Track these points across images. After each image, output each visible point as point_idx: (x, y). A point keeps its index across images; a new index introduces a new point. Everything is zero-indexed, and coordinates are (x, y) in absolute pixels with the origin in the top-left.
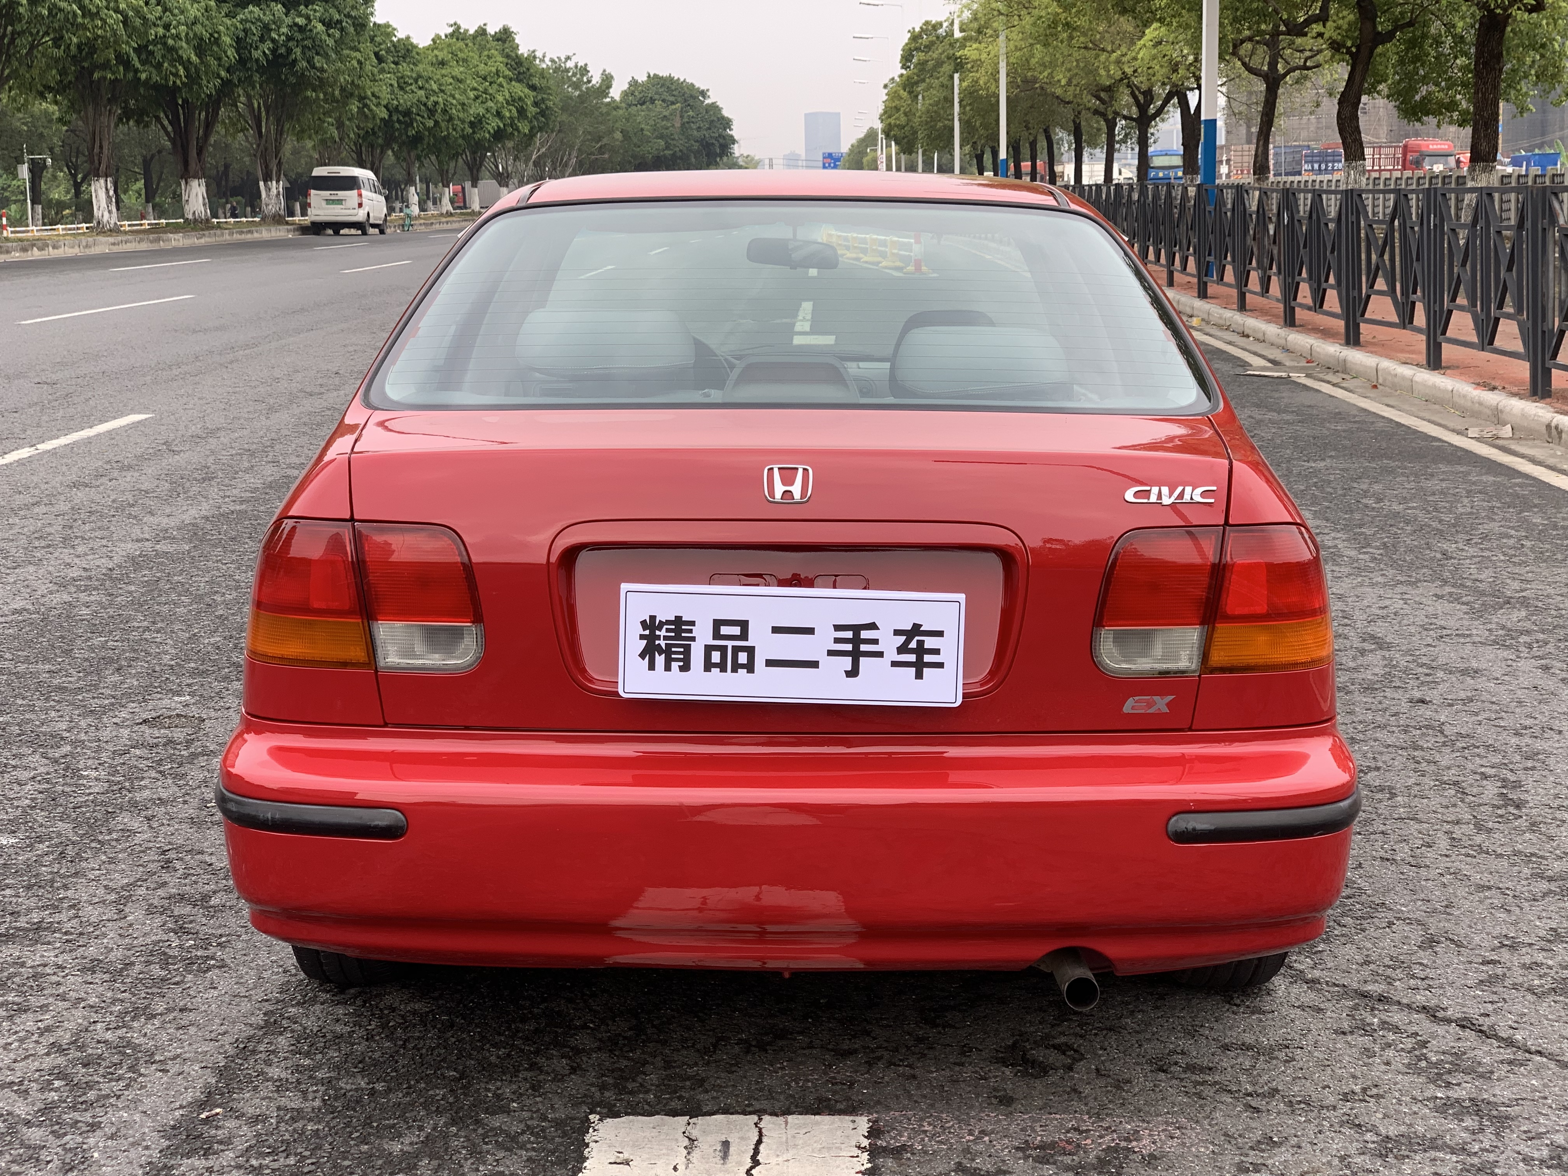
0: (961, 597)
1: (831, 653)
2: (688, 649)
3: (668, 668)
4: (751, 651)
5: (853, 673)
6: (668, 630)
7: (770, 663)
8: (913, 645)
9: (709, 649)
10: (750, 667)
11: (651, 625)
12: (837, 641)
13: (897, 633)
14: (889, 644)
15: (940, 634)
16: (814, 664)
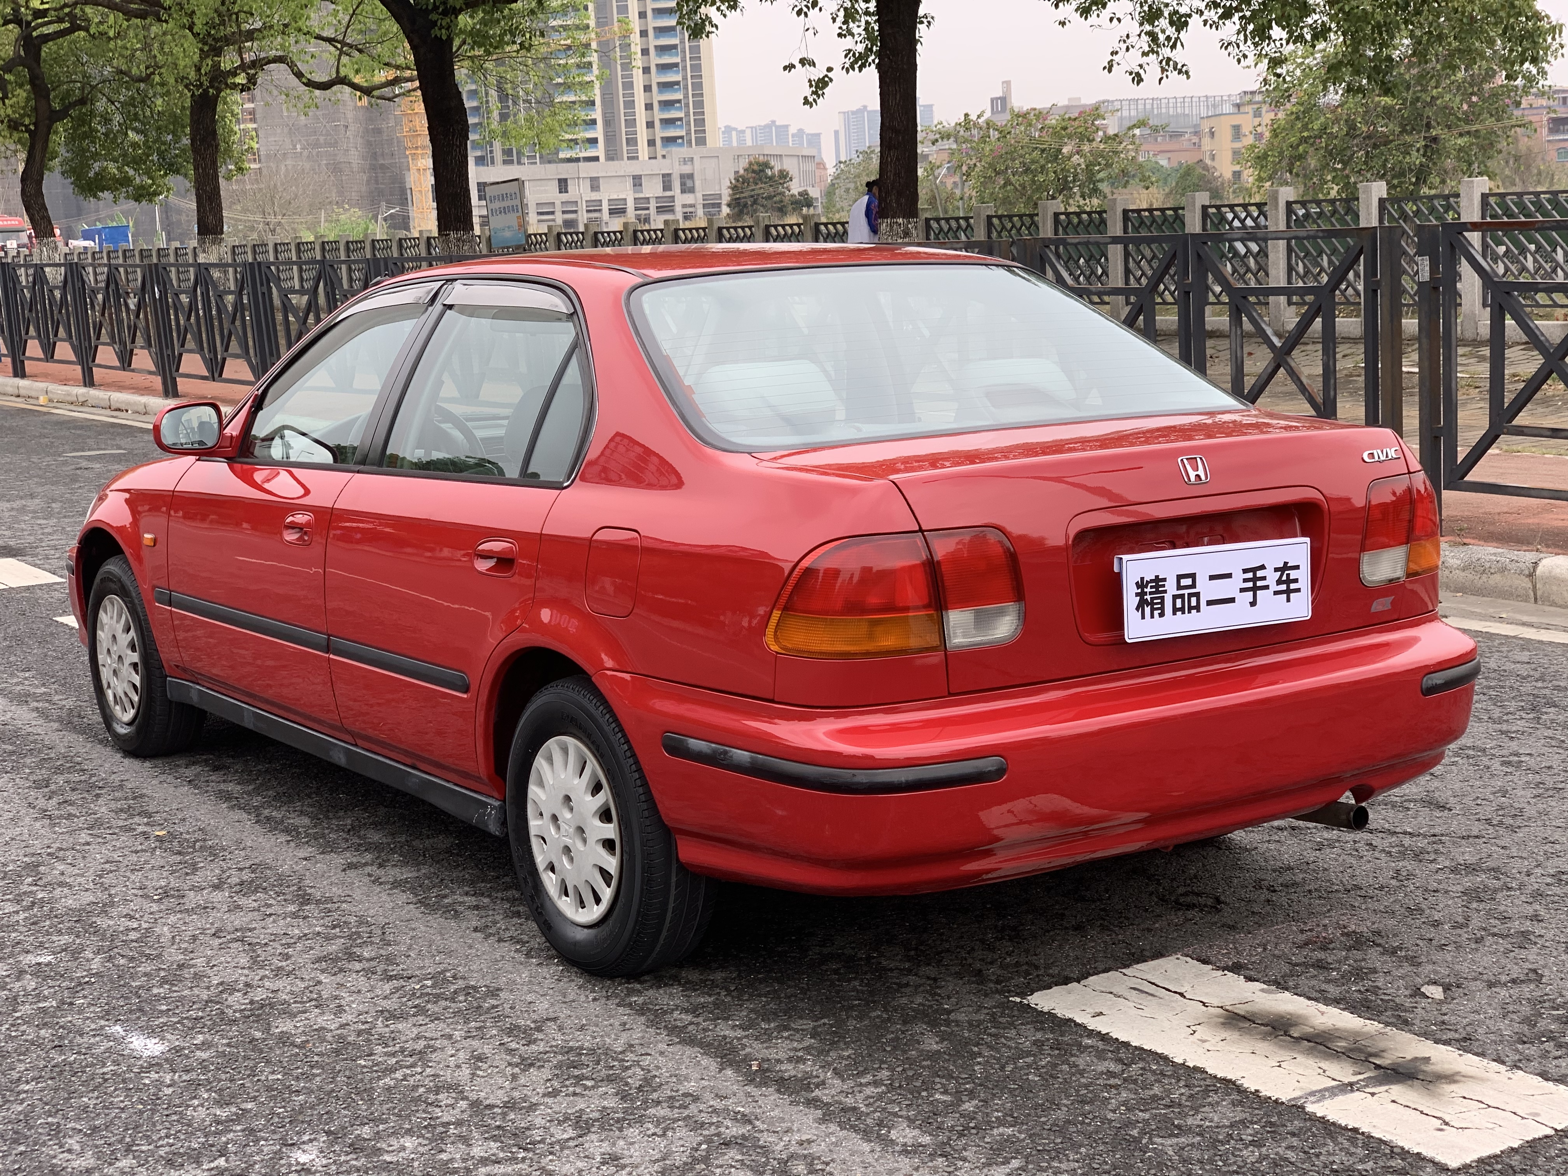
0: (1308, 540)
1: (1242, 590)
2: (1162, 598)
3: (1152, 616)
4: (1197, 595)
5: (1253, 604)
6: (1152, 587)
7: (1210, 603)
8: (1284, 578)
9: (1175, 597)
10: (1198, 608)
11: (1141, 585)
12: (1245, 580)
13: (1276, 570)
14: (1272, 577)
15: (1297, 567)
16: (1232, 600)
